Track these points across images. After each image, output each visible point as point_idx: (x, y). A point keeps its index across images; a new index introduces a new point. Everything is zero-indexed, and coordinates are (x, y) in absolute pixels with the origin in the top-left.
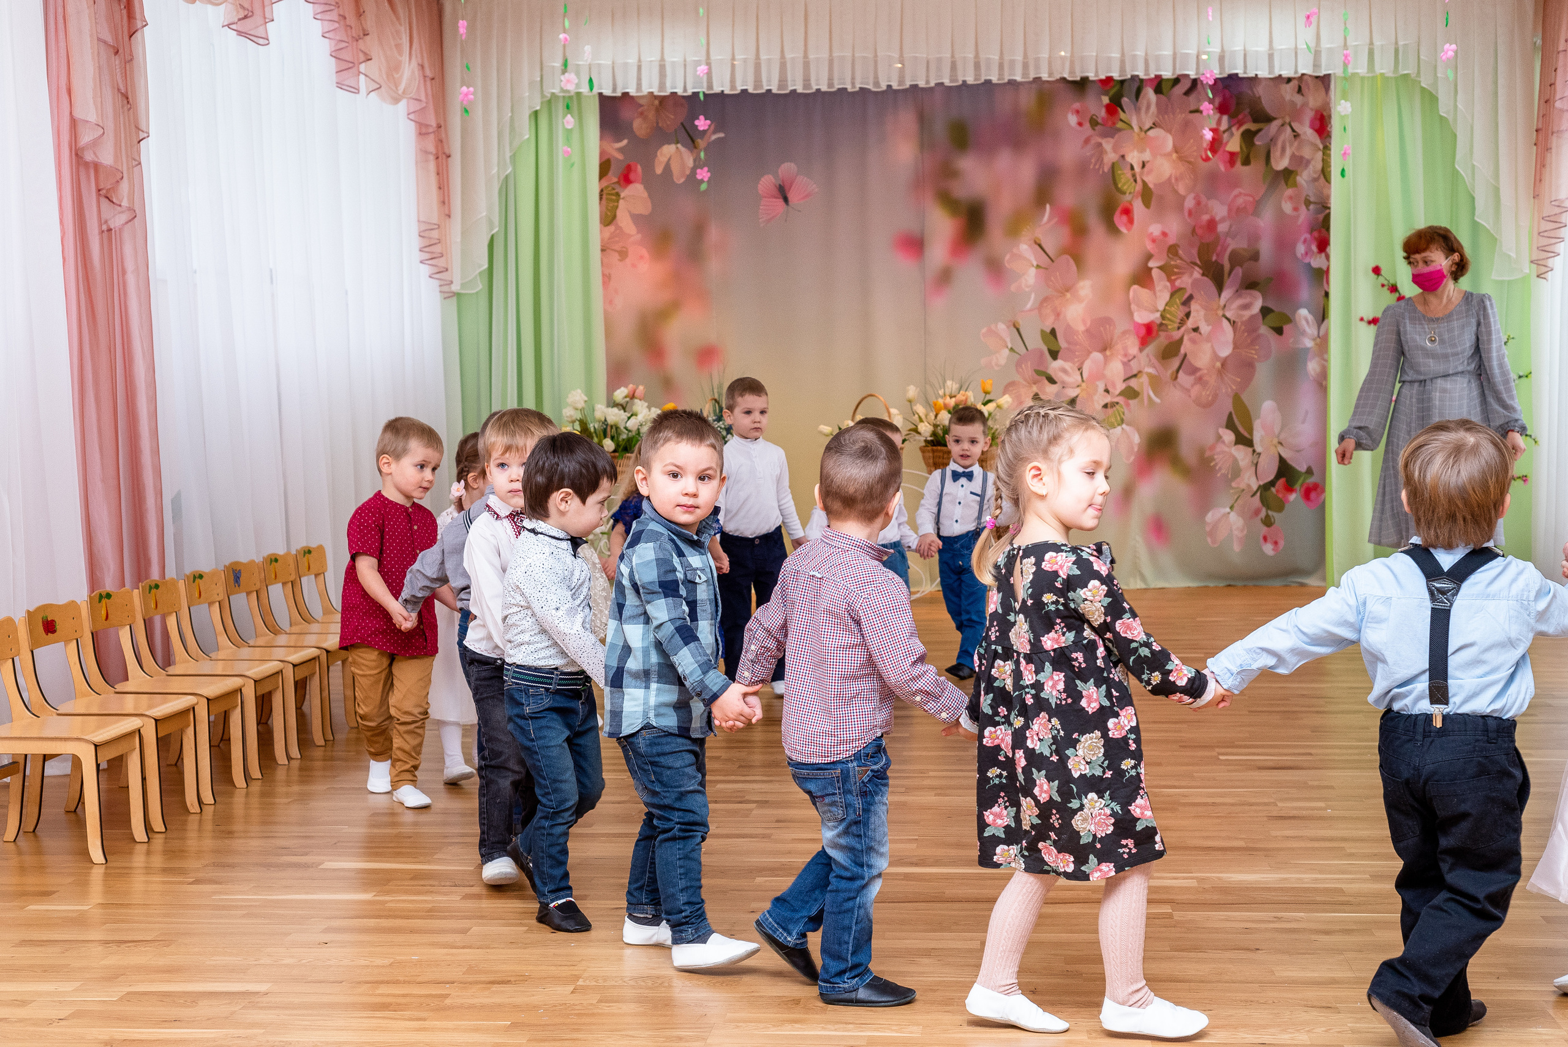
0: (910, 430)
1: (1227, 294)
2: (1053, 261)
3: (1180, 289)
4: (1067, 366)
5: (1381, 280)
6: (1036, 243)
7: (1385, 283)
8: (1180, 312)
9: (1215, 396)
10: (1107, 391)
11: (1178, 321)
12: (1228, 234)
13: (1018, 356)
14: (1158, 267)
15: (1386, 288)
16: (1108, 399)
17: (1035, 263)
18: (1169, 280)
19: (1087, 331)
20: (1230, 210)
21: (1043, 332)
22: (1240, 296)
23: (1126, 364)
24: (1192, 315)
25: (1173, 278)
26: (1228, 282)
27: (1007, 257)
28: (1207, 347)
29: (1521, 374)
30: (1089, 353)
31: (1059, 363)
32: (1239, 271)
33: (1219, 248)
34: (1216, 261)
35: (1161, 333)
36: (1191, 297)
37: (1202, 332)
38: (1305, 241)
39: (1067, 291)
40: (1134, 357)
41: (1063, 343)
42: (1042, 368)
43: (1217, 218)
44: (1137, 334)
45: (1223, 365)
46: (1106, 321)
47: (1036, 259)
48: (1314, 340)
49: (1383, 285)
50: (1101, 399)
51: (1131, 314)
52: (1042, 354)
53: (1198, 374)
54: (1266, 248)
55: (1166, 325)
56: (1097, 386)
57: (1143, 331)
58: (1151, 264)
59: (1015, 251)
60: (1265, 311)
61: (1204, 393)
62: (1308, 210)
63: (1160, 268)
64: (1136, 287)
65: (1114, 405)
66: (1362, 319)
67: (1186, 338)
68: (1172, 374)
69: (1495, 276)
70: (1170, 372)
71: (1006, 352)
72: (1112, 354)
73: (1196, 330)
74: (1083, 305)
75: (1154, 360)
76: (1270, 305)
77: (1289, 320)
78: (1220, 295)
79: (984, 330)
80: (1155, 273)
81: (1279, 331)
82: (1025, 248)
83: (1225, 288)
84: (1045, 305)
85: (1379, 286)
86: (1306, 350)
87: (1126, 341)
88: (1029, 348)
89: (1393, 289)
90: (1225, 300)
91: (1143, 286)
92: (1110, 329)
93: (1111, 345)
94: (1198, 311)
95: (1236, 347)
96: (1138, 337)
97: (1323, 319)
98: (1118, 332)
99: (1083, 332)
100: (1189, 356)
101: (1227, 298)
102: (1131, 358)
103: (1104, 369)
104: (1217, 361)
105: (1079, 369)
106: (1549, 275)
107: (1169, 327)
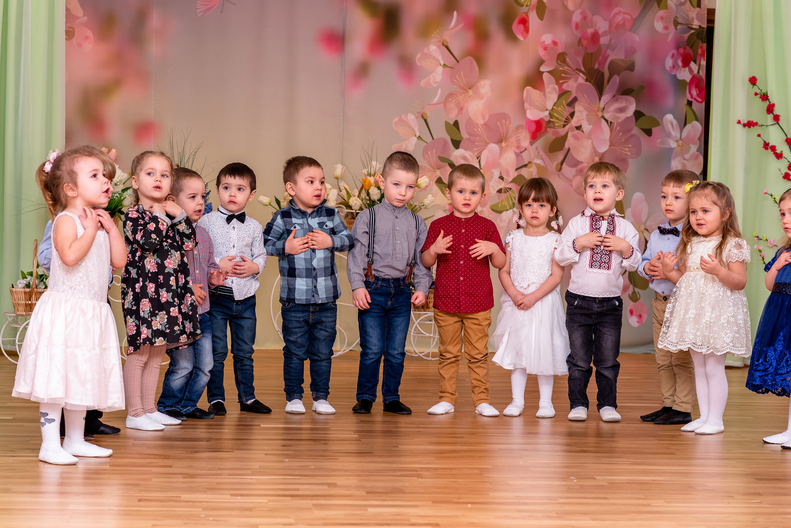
0: (340, 204)
1: (606, 98)
2: (458, 62)
3: (567, 92)
4: (468, 154)
5: (755, 89)
6: (443, 45)
7: (758, 91)
8: (566, 112)
10: (501, 178)
11: (564, 119)
12: (608, 46)
13: (425, 144)
14: (548, 72)
16: (502, 185)
17: (442, 63)
18: (557, 83)
19: (486, 124)
20: (610, 26)
21: (447, 124)
22: (617, 100)
23: (518, 155)
24: (576, 115)
25: (561, 82)
26: (607, 88)
27: (419, 56)
28: (587, 144)
30: (487, 144)
31: (460, 152)
32: (616, 79)
33: (601, 58)
34: (598, 68)
35: (548, 129)
36: (575, 100)
37: (584, 130)
38: (672, 56)
39: (470, 88)
40: (526, 149)
41: (464, 135)
42: (445, 156)
43: (600, 32)
44: (529, 129)
46: (503, 116)
47: (443, 59)
48: (677, 141)
49: (756, 94)
51: (524, 111)
52: (445, 143)
53: (579, 167)
54: (639, 59)
55: (553, 123)
56: (493, 173)
57: (534, 127)
58: (542, 69)
59: (425, 50)
60: (638, 115)
62: (676, 29)
63: (550, 72)
64: (528, 87)
65: (507, 190)
66: (739, 122)
67: (570, 135)
68: (558, 164)
70: (555, 163)
71: (414, 140)
72: (507, 146)
73: (579, 128)
74: (483, 101)
75: (542, 153)
76: (642, 109)
77: (657, 123)
78: (600, 99)
79: (396, 119)
80: (546, 76)
81: (648, 132)
82: (434, 49)
83: (604, 93)
84: (450, 100)
85: (754, 93)
86: (671, 150)
87: (520, 135)
88: (435, 138)
89: (765, 97)
90: (604, 103)
91: (535, 87)
92: (506, 123)
93: (506, 137)
94: (580, 112)
95: (611, 145)
96: (529, 132)
97: (685, 125)
98: (512, 126)
99: (481, 125)
100: (571, 150)
101: (606, 102)
102: (523, 150)
103: (500, 158)
104: (596, 156)
105: (478, 158)
107: (556, 125)
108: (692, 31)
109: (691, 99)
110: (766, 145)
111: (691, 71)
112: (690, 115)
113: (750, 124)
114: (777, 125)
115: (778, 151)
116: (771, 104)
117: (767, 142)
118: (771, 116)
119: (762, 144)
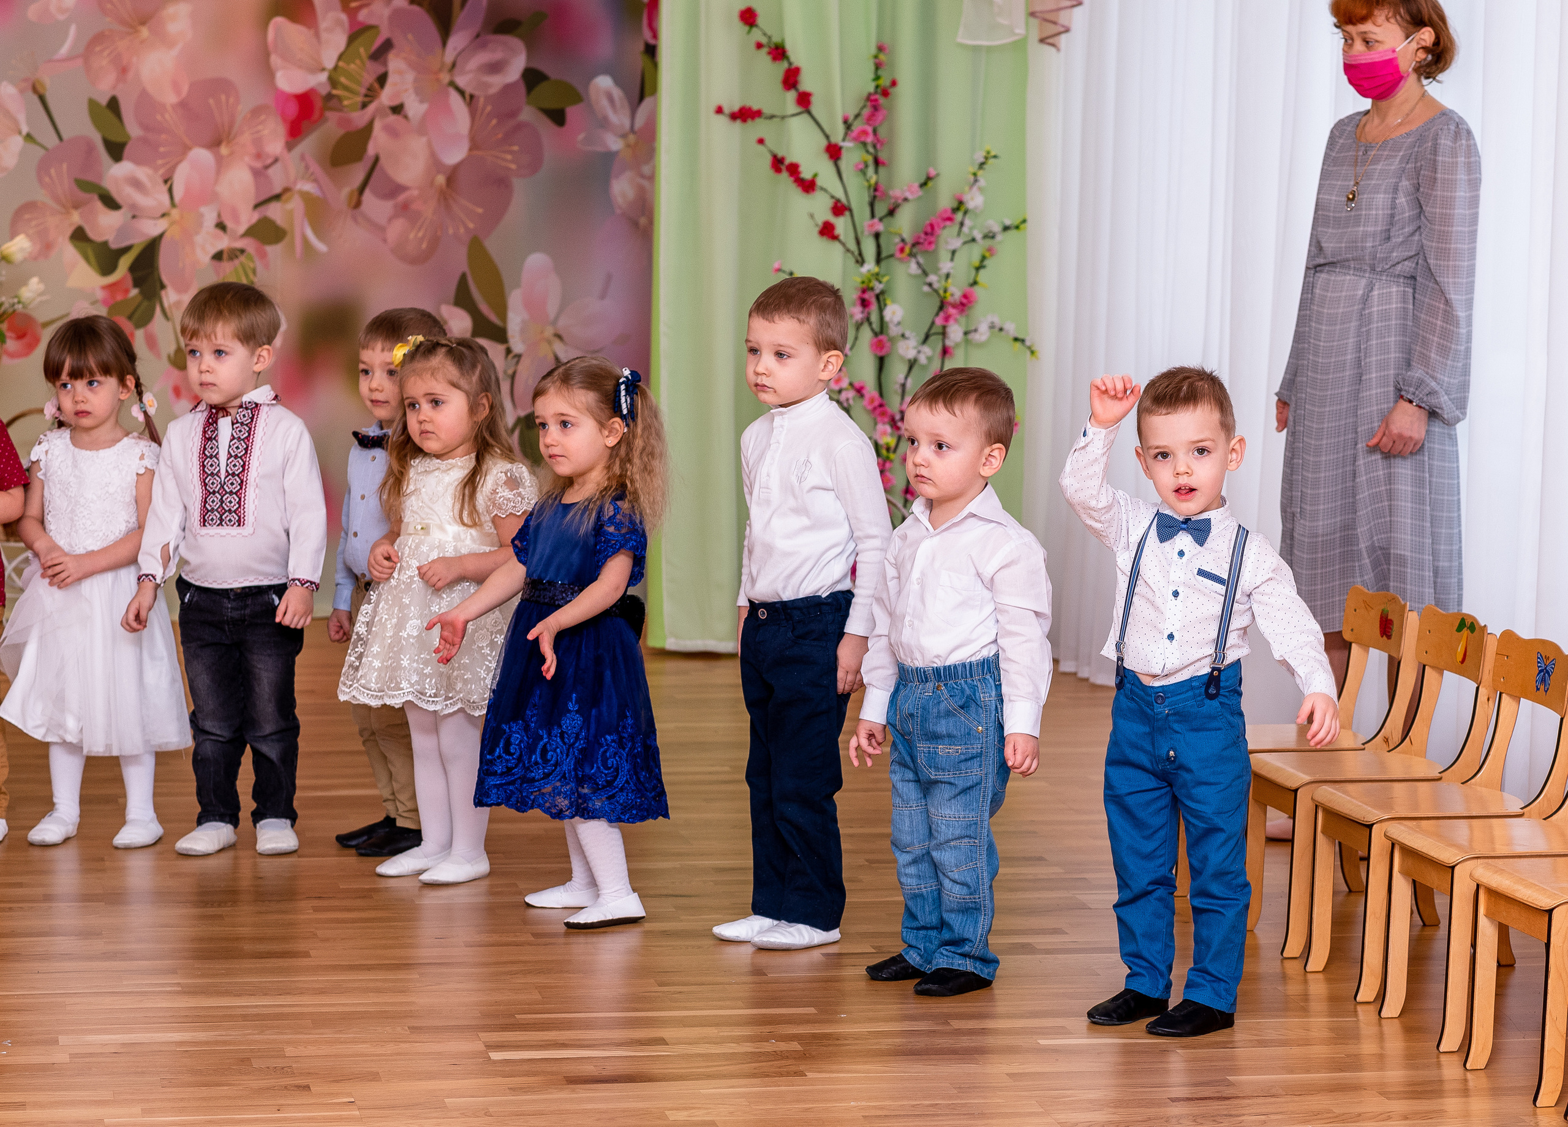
1: (458, 41)
3: (369, 28)
4: (142, 173)
5: (757, 35)
7: (764, 40)
8: (366, 74)
9: (435, 242)
10: (221, 226)
11: (363, 91)
13: (41, 152)
15: (765, 50)
16: (223, 243)
18: (346, 8)
19: (183, 105)
21: (92, 104)
22: (483, 46)
23: (259, 174)
24: (391, 80)
25: (354, 5)
26: (460, 18)
28: (418, 145)
29: (1008, 222)
30: (186, 149)
31: (125, 168)
35: (329, 114)
36: (387, 46)
37: (410, 114)
39: (143, 23)
40: (276, 160)
41: (133, 129)
42: (90, 177)
44: (282, 114)
45: (450, 181)
46: (220, 86)
48: (624, 136)
49: (759, 46)
50: (208, 242)
51: (269, 74)
52: (90, 149)
53: (402, 198)
55: (339, 99)
56: (202, 216)
57: (293, 109)
60: (532, 78)
61: (412, 236)
64: (279, 20)
65: (235, 254)
66: (719, 110)
67: (378, 126)
68: (351, 194)
70: (346, 191)
71: (17, 143)
72: (232, 154)
73: (398, 109)
74: (175, 52)
75: (315, 168)
76: (541, 65)
77: (576, 97)
78: (444, 44)
81: (558, 117)
83: (454, 28)
84: (98, 49)
85: (753, 46)
86: (609, 157)
87: (260, 127)
88: (65, 136)
89: (778, 53)
90: (455, 54)
91: (294, 18)
92: (227, 102)
93: (229, 134)
94: (400, 73)
95: (474, 146)
96: (284, 120)
97: (642, 98)
98: (243, 108)
99: (174, 107)
100: (383, 161)
101: (459, 50)
102: (269, 161)
103: (216, 181)
104: (439, 172)
105: (166, 182)
106: (1063, 39)
107: (346, 103)
109: (652, 41)
110: (777, 163)
113: (744, 115)
114: (805, 116)
115: (806, 174)
116: (793, 67)
117: (780, 155)
118: (791, 95)
119: (768, 159)
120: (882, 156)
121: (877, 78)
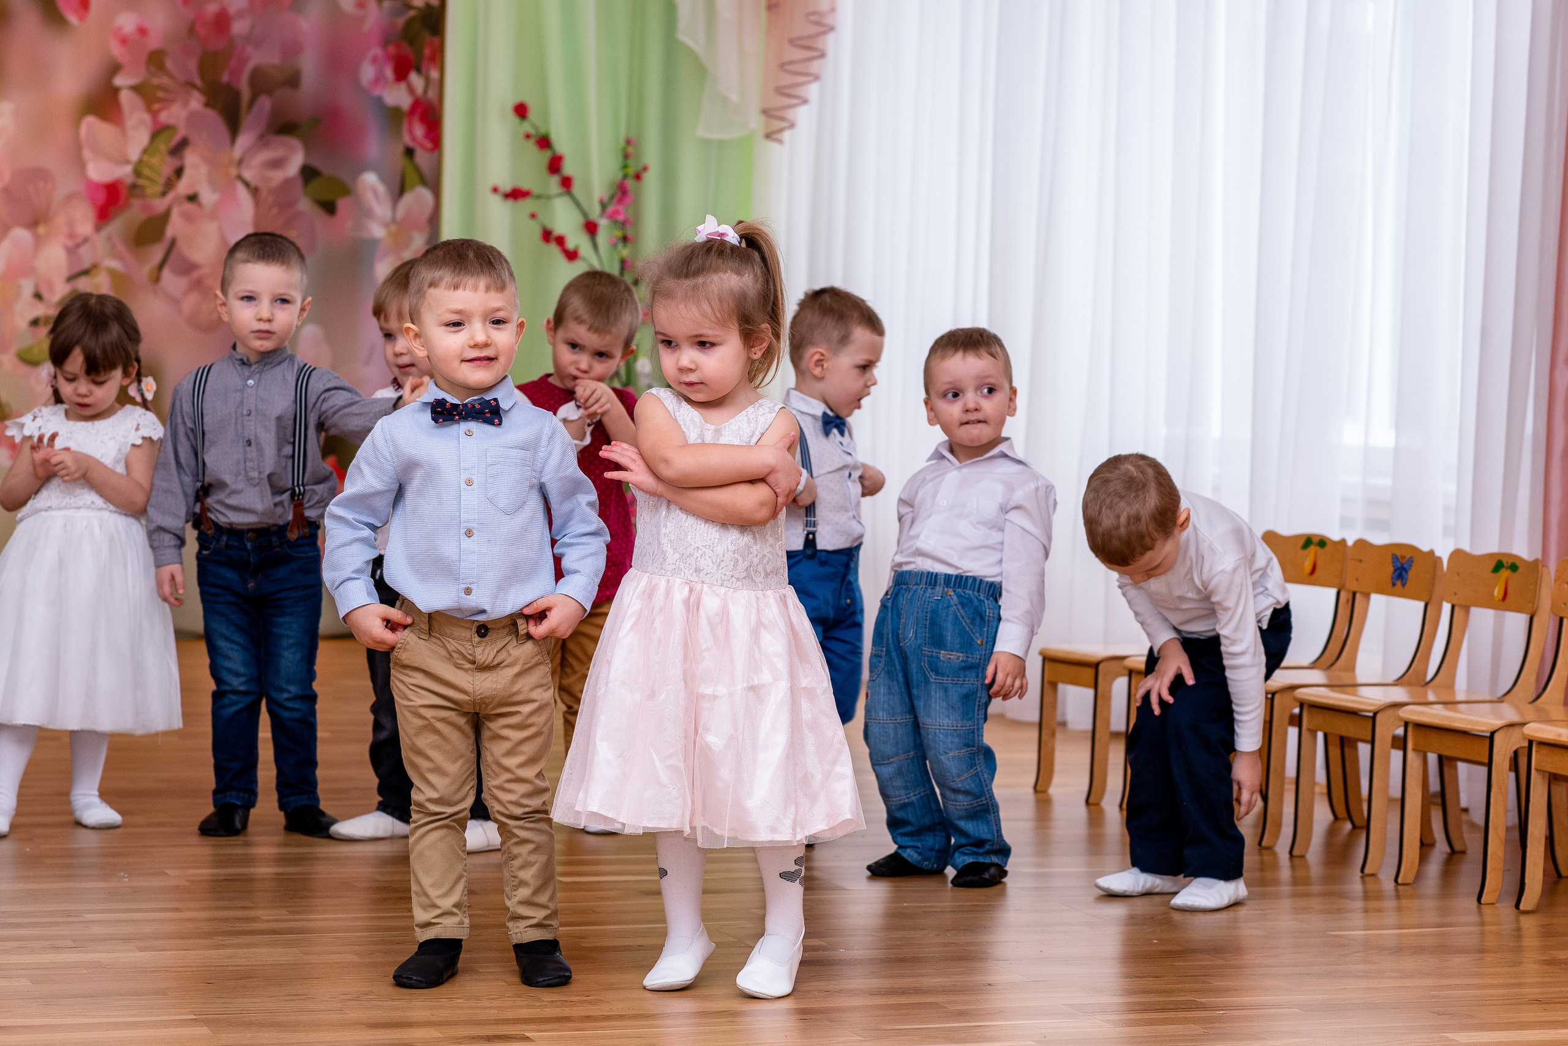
1: (244, 140)
3: (169, 127)
5: (526, 127)
7: (532, 131)
8: (166, 167)
10: (38, 296)
11: (163, 181)
12: (248, 39)
14: (130, 87)
15: (532, 140)
16: (40, 311)
18: (149, 109)
19: (6, 190)
22: (267, 145)
23: (72, 251)
24: (188, 172)
26: (247, 120)
28: (210, 229)
30: (8, 228)
32: (265, 104)
33: (233, 61)
34: (228, 82)
35: (132, 201)
36: (184, 143)
37: (204, 202)
38: (375, 60)
40: (86, 240)
43: (232, 10)
44: (93, 200)
46: (39, 175)
48: (387, 225)
49: (528, 136)
50: (26, 310)
51: (82, 165)
53: (196, 274)
54: (309, 65)
55: (142, 188)
56: (21, 287)
57: (101, 196)
58: (119, 81)
60: (308, 173)
61: (200, 309)
62: (381, 8)
63: (135, 89)
64: (90, 120)
66: (495, 190)
67: (175, 211)
68: (152, 271)
69: (702, 132)
70: (147, 268)
72: (48, 233)
73: (193, 198)
75: (121, 248)
76: (317, 163)
77: (345, 189)
78: (233, 141)
80: (126, 98)
81: (329, 207)
83: (242, 129)
85: (523, 136)
86: (374, 242)
87: (72, 212)
89: (544, 142)
90: (242, 150)
91: (103, 117)
92: (45, 188)
93: (46, 216)
94: (196, 166)
96: (94, 205)
97: (402, 193)
98: (59, 194)
100: (178, 242)
101: (245, 147)
102: (79, 240)
103: (34, 257)
106: (786, 135)
107: (149, 191)
108: (412, 13)
109: (411, 144)
110: (547, 235)
111: (411, 90)
112: (411, 176)
113: (516, 194)
114: (568, 196)
115: (570, 245)
116: (557, 155)
117: (549, 226)
118: (554, 181)
119: (538, 233)
120: (630, 233)
121: (625, 167)
